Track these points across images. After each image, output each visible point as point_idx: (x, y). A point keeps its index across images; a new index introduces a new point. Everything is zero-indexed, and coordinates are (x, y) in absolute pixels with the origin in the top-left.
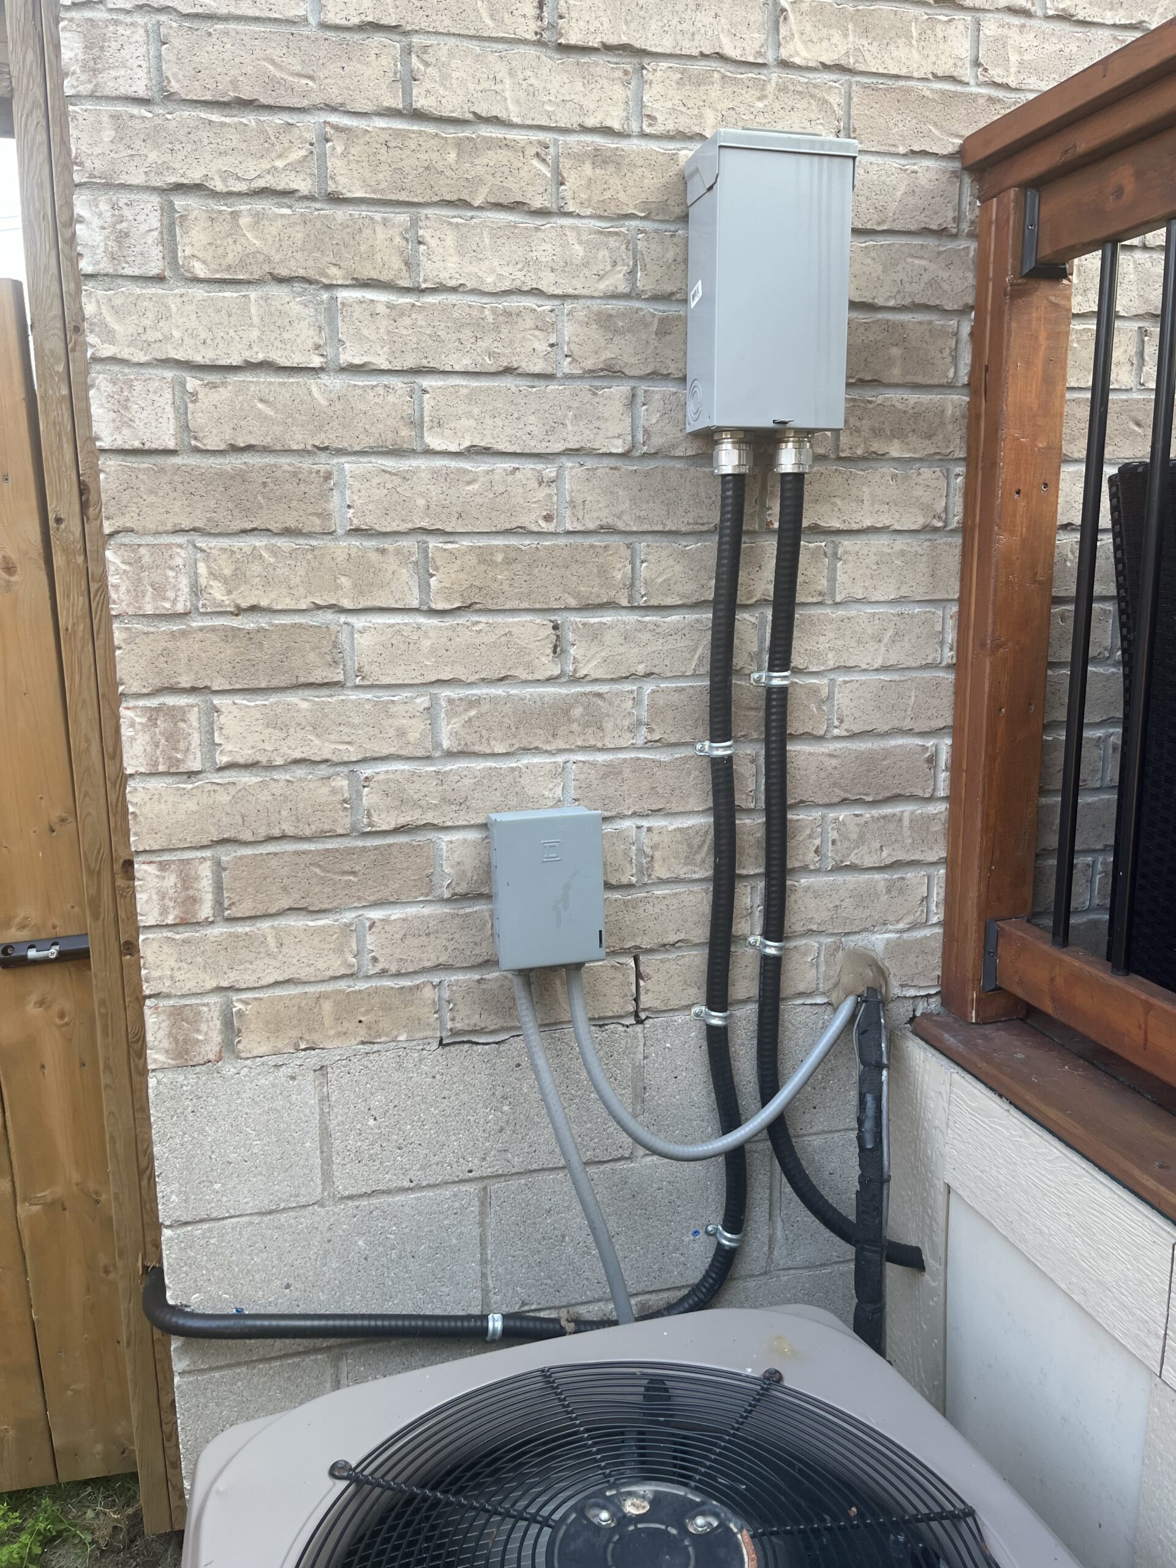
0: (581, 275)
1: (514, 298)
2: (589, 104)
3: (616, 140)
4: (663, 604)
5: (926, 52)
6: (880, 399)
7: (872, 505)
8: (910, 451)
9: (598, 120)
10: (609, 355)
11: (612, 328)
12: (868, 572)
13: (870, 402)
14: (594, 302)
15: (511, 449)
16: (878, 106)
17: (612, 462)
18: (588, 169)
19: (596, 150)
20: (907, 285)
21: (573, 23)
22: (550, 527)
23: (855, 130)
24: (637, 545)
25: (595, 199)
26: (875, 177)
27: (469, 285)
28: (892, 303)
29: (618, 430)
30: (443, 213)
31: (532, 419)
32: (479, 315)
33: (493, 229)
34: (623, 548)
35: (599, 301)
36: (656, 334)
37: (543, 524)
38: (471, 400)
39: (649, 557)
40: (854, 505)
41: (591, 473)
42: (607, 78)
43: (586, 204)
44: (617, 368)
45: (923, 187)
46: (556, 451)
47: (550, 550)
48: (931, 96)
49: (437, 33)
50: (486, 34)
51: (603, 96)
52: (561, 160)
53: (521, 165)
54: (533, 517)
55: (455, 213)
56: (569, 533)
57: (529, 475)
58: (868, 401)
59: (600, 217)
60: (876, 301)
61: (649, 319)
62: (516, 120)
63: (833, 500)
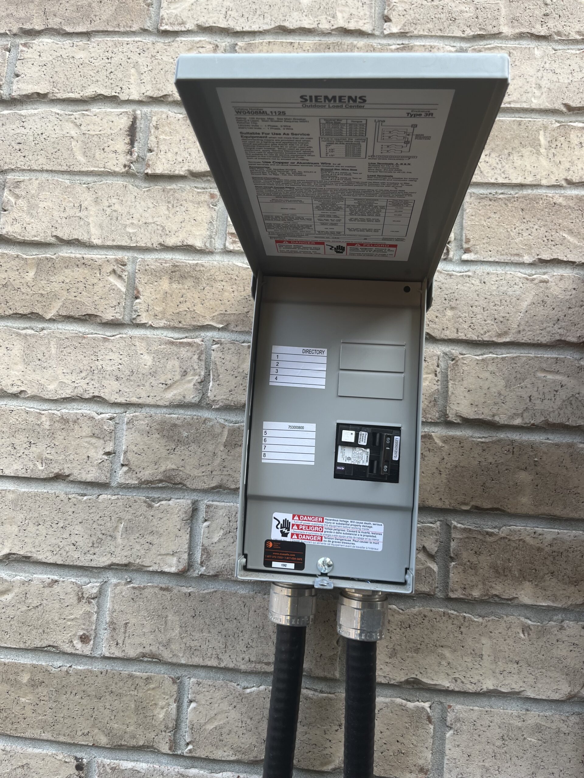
0: (147, 384)
1: (75, 405)
2: (172, 226)
3: (197, 257)
4: (212, 757)
5: (557, 159)
6: (504, 531)
7: (495, 661)
8: (547, 598)
9: (180, 239)
10: (171, 466)
11: (176, 438)
12: (489, 748)
13: (491, 534)
14: (158, 411)
15: (51, 559)
16: (497, 216)
17: (164, 582)
18: (165, 284)
19: (175, 266)
20: (538, 402)
21: (161, 155)
22: (86, 649)
23: (468, 241)
24: (186, 680)
25: (170, 311)
26: (494, 288)
27: (30, 392)
28: (517, 421)
29: (173, 548)
30: (15, 325)
31: (79, 529)
32: (36, 422)
33: (61, 339)
34: (168, 683)
35: (165, 410)
36: (225, 446)
37: (78, 645)
38: (16, 505)
39: (198, 697)
40: (469, 659)
41: (137, 593)
42: (192, 201)
43: (160, 316)
44: (178, 479)
45: (556, 297)
46: (102, 565)
47: (83, 676)
48: (564, 203)
49: (31, 170)
50: (76, 169)
51: (187, 218)
52: (138, 276)
53: (96, 281)
54: (67, 636)
55: (27, 325)
56: (105, 658)
57: (69, 590)
58: (487, 533)
59: (174, 329)
60: (497, 419)
61: (218, 430)
62: (96, 241)
63: (440, 650)
